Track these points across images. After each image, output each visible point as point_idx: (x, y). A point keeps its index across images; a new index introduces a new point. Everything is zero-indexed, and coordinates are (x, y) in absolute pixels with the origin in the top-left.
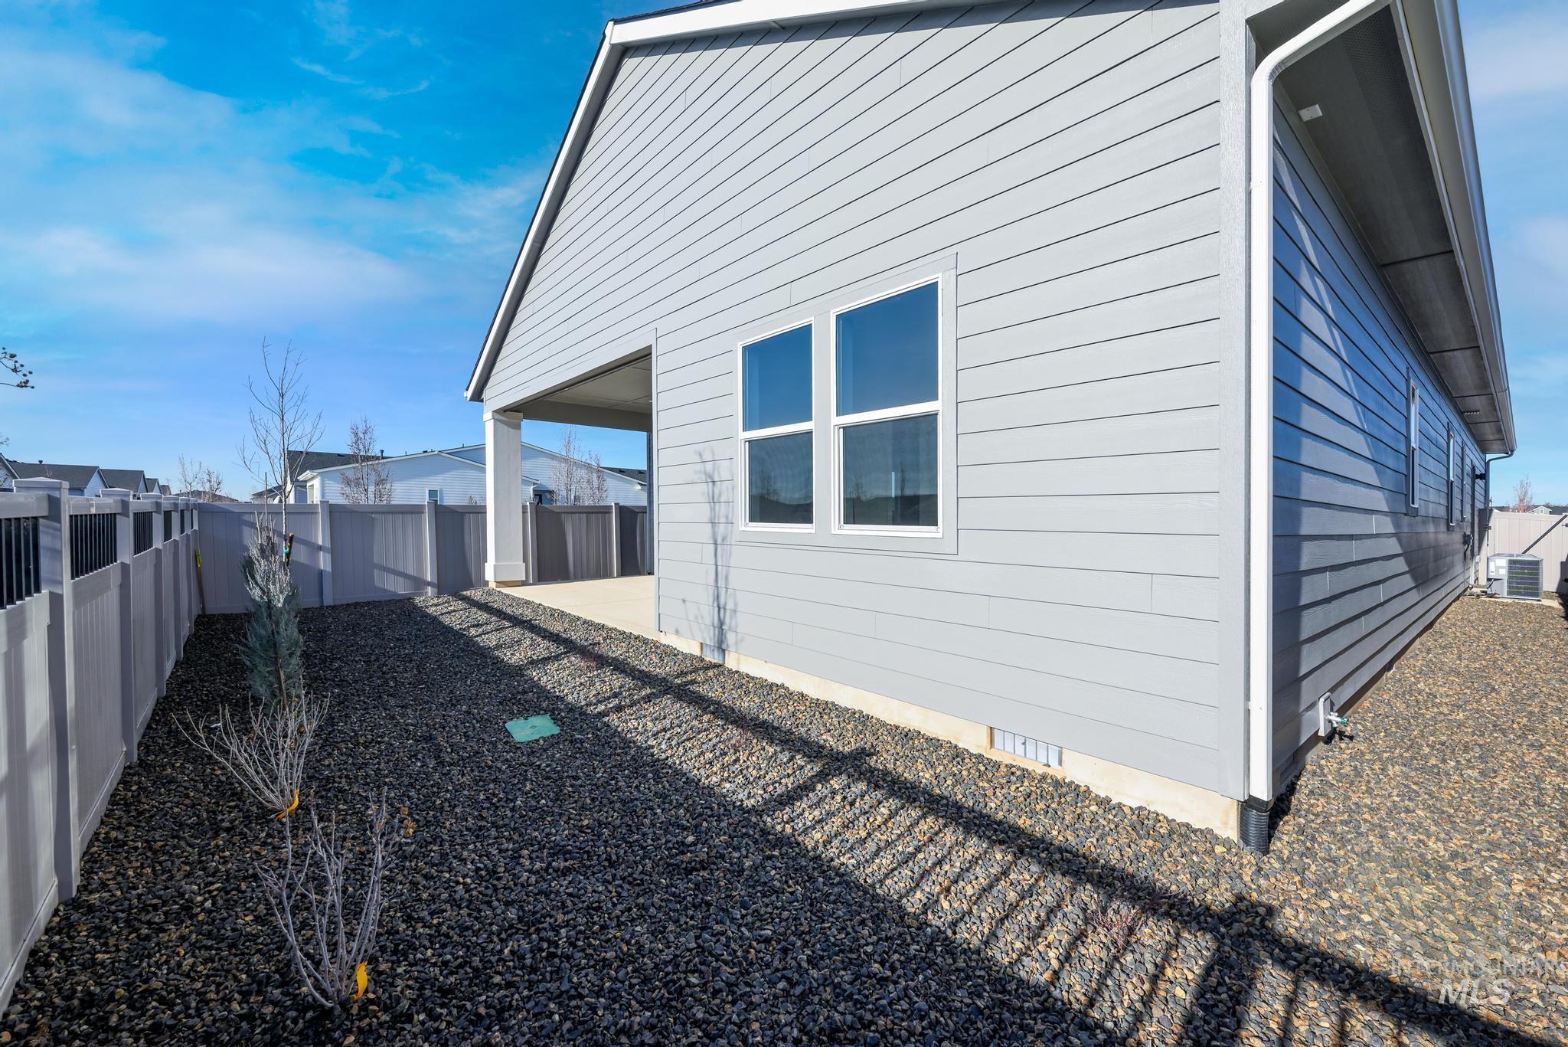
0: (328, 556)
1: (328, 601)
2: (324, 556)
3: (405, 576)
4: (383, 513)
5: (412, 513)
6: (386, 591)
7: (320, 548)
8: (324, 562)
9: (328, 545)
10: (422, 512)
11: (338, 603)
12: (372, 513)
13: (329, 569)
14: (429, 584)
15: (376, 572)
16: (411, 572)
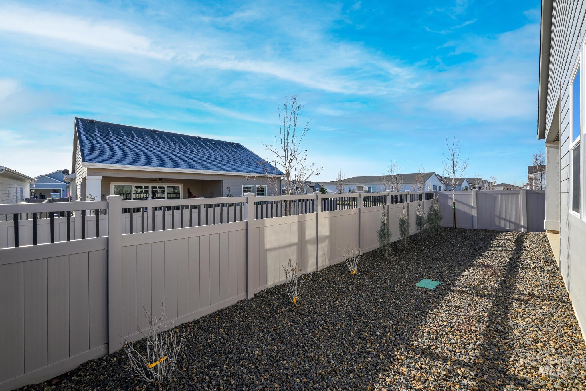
0: (476, 211)
1: (475, 227)
2: (474, 211)
3: (510, 222)
4: (499, 194)
5: (514, 194)
6: (500, 227)
7: (472, 207)
8: (474, 213)
9: (476, 206)
10: (519, 194)
11: (479, 229)
12: (495, 194)
13: (476, 215)
14: (522, 226)
15: (496, 218)
16: (513, 220)
